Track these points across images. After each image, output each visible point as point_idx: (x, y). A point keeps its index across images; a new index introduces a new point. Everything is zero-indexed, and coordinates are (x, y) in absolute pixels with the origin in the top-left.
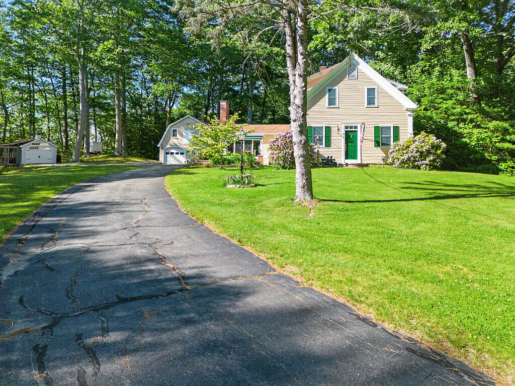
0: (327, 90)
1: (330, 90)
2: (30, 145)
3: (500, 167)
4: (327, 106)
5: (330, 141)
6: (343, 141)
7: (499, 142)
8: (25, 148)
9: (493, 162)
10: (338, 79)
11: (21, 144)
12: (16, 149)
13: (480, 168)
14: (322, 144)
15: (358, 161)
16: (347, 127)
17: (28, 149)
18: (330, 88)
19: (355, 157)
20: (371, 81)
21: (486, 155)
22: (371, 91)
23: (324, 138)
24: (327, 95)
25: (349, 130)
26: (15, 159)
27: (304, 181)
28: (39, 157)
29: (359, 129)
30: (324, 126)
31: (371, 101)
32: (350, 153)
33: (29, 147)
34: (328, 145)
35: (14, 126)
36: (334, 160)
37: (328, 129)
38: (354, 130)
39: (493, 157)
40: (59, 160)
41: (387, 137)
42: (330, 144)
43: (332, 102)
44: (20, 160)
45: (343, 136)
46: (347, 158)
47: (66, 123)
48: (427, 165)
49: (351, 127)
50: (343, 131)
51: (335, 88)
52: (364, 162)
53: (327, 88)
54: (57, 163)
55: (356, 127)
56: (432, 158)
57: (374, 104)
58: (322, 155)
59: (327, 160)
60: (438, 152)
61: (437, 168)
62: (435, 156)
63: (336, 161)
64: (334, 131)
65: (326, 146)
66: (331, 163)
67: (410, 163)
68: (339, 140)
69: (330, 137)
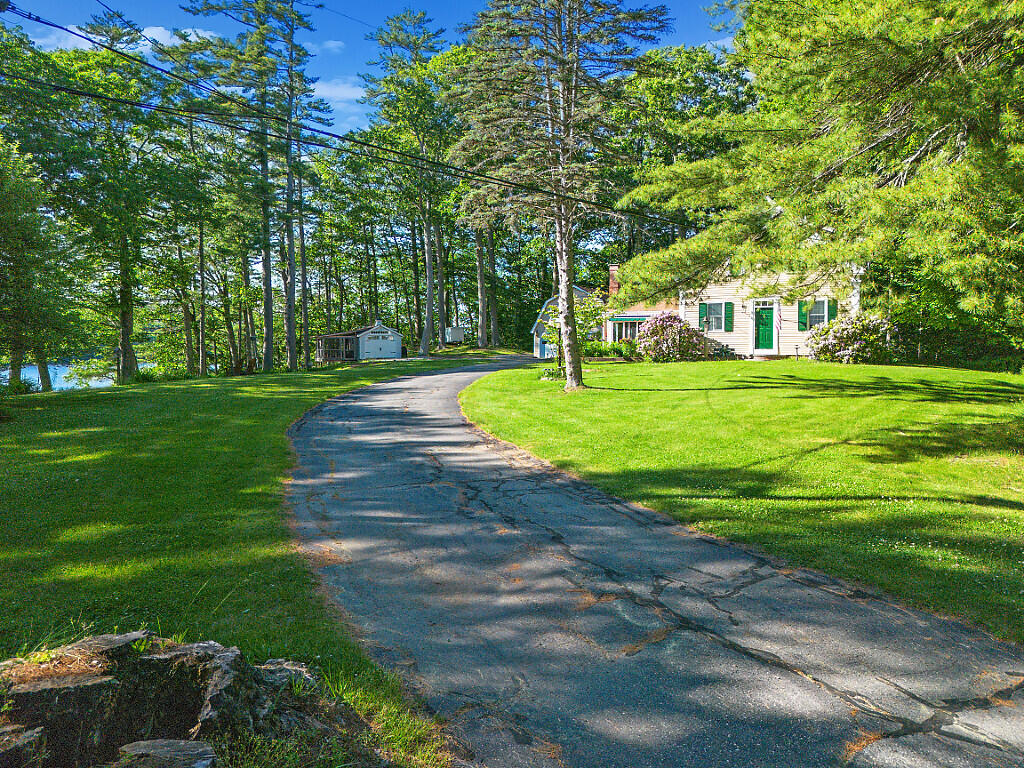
2: (368, 333)
5: (732, 323)
6: (751, 324)
8: (363, 338)
11: (358, 333)
12: (352, 340)
14: (720, 328)
15: (773, 352)
16: (757, 304)
17: (366, 338)
19: (770, 346)
23: (723, 320)
25: (761, 307)
26: (352, 352)
28: (380, 349)
29: (775, 306)
30: (723, 301)
32: (763, 338)
33: (367, 336)
34: (729, 328)
35: (352, 306)
36: (733, 350)
37: (730, 306)
38: (768, 307)
40: (404, 354)
41: (820, 317)
42: (732, 328)
44: (358, 355)
45: (751, 315)
46: (757, 347)
47: (418, 300)
48: (850, 356)
49: (764, 303)
50: (751, 308)
52: (781, 354)
54: (402, 357)
55: (771, 303)
58: (719, 344)
59: (721, 350)
60: (871, 338)
61: (866, 361)
62: (864, 343)
63: (737, 352)
64: (737, 308)
65: (726, 331)
66: (725, 354)
67: (828, 353)
68: (745, 323)
69: (732, 317)
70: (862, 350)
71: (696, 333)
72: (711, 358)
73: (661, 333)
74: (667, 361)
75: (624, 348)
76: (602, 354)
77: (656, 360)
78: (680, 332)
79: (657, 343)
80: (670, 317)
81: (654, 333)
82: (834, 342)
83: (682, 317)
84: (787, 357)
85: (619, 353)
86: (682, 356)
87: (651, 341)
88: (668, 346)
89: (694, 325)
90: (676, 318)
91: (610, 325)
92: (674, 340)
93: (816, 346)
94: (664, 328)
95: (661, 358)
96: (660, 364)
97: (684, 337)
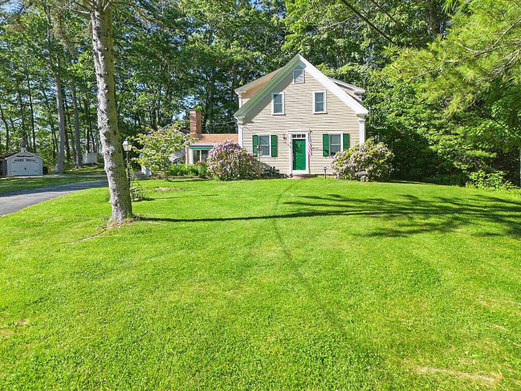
0: (273, 96)
1: (275, 96)
2: (15, 157)
3: (470, 177)
4: (273, 113)
5: (276, 150)
6: (290, 150)
7: (471, 150)
8: (10, 160)
9: (464, 171)
10: (284, 83)
11: (6, 156)
12: (3, 162)
13: (446, 178)
14: (269, 154)
15: (306, 172)
16: (294, 136)
17: (13, 161)
18: (275, 93)
19: (303, 168)
20: (319, 85)
21: (455, 163)
22: (319, 96)
23: (270, 148)
24: (272, 101)
25: (297, 138)
26: (2, 171)
27: (116, 198)
28: (25, 169)
29: (307, 138)
30: (270, 134)
31: (319, 107)
32: (298, 163)
33: (14, 159)
34: (275, 155)
36: (278, 171)
37: (274, 138)
38: (301, 138)
39: (462, 166)
40: (45, 171)
41: (337, 146)
42: (277, 154)
43: (278, 109)
45: (290, 145)
46: (294, 168)
48: (366, 175)
49: (299, 136)
50: (290, 140)
51: (280, 93)
52: (312, 173)
53: (273, 94)
54: (43, 174)
55: (304, 136)
56: (371, 168)
57: (323, 110)
58: (268, 166)
59: (270, 171)
60: (380, 161)
61: (377, 179)
62: (376, 166)
63: (281, 172)
64: (280, 139)
65: (273, 156)
66: (273, 174)
67: (349, 174)
68: (286, 150)
69: (276, 146)
70: (375, 170)
71: (252, 158)
72: (263, 177)
73: (225, 157)
74: (231, 180)
75: (199, 168)
76: (183, 173)
77: (222, 179)
78: (239, 157)
79: (223, 165)
80: (231, 145)
81: (220, 157)
82: (355, 165)
83: (241, 145)
84: (316, 176)
85: (197, 173)
86: (241, 175)
87: (218, 164)
88: (231, 168)
89: (250, 151)
90: (236, 146)
91: (191, 152)
92: (235, 163)
93: (340, 168)
94: (227, 154)
95: (227, 177)
96: (225, 182)
97: (243, 161)
